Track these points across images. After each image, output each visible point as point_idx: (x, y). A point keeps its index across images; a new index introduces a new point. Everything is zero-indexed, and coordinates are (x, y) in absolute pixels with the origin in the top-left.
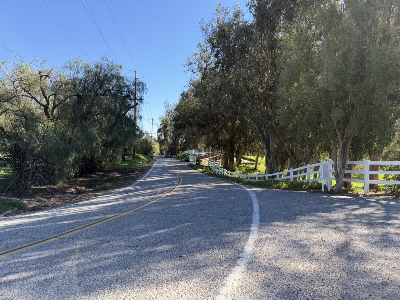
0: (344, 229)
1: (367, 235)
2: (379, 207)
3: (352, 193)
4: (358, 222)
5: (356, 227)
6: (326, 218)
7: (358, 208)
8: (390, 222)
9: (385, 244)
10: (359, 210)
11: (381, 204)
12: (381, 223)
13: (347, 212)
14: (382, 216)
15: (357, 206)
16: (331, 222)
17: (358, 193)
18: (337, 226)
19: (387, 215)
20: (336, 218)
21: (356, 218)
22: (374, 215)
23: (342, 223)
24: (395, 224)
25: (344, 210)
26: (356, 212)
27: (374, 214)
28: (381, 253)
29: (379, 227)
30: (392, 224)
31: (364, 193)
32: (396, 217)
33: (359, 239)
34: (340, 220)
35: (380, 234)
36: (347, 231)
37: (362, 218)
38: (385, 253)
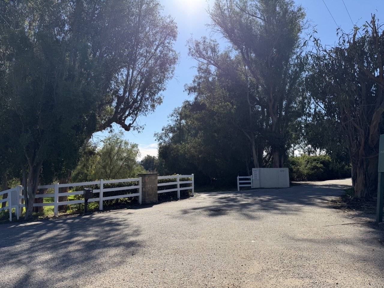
0: (26, 261)
1: (49, 261)
2: (65, 227)
3: (42, 217)
4: (43, 248)
5: (40, 254)
6: (7, 253)
7: (45, 232)
8: (72, 240)
9: (64, 265)
10: (46, 235)
11: (67, 223)
12: (64, 243)
13: (33, 240)
14: (66, 236)
15: (45, 230)
16: (13, 257)
17: (48, 216)
18: (19, 259)
19: (70, 234)
20: (19, 249)
21: (41, 245)
22: (59, 237)
23: (25, 254)
24: (76, 241)
25: (30, 238)
26: (43, 238)
27: (59, 235)
28: (59, 276)
29: (61, 249)
30: (73, 242)
31: (54, 216)
32: (78, 234)
33: (40, 267)
34: (24, 250)
35: (61, 255)
36: (29, 262)
37: (47, 243)
38: (63, 275)
